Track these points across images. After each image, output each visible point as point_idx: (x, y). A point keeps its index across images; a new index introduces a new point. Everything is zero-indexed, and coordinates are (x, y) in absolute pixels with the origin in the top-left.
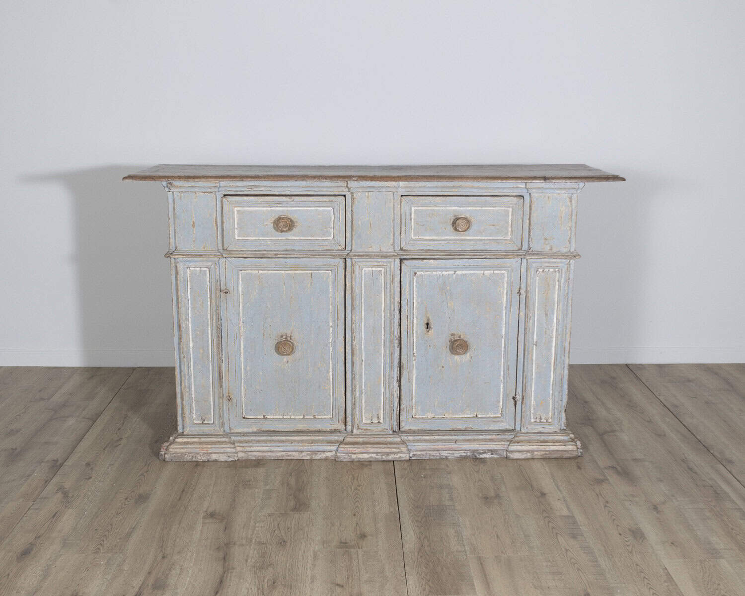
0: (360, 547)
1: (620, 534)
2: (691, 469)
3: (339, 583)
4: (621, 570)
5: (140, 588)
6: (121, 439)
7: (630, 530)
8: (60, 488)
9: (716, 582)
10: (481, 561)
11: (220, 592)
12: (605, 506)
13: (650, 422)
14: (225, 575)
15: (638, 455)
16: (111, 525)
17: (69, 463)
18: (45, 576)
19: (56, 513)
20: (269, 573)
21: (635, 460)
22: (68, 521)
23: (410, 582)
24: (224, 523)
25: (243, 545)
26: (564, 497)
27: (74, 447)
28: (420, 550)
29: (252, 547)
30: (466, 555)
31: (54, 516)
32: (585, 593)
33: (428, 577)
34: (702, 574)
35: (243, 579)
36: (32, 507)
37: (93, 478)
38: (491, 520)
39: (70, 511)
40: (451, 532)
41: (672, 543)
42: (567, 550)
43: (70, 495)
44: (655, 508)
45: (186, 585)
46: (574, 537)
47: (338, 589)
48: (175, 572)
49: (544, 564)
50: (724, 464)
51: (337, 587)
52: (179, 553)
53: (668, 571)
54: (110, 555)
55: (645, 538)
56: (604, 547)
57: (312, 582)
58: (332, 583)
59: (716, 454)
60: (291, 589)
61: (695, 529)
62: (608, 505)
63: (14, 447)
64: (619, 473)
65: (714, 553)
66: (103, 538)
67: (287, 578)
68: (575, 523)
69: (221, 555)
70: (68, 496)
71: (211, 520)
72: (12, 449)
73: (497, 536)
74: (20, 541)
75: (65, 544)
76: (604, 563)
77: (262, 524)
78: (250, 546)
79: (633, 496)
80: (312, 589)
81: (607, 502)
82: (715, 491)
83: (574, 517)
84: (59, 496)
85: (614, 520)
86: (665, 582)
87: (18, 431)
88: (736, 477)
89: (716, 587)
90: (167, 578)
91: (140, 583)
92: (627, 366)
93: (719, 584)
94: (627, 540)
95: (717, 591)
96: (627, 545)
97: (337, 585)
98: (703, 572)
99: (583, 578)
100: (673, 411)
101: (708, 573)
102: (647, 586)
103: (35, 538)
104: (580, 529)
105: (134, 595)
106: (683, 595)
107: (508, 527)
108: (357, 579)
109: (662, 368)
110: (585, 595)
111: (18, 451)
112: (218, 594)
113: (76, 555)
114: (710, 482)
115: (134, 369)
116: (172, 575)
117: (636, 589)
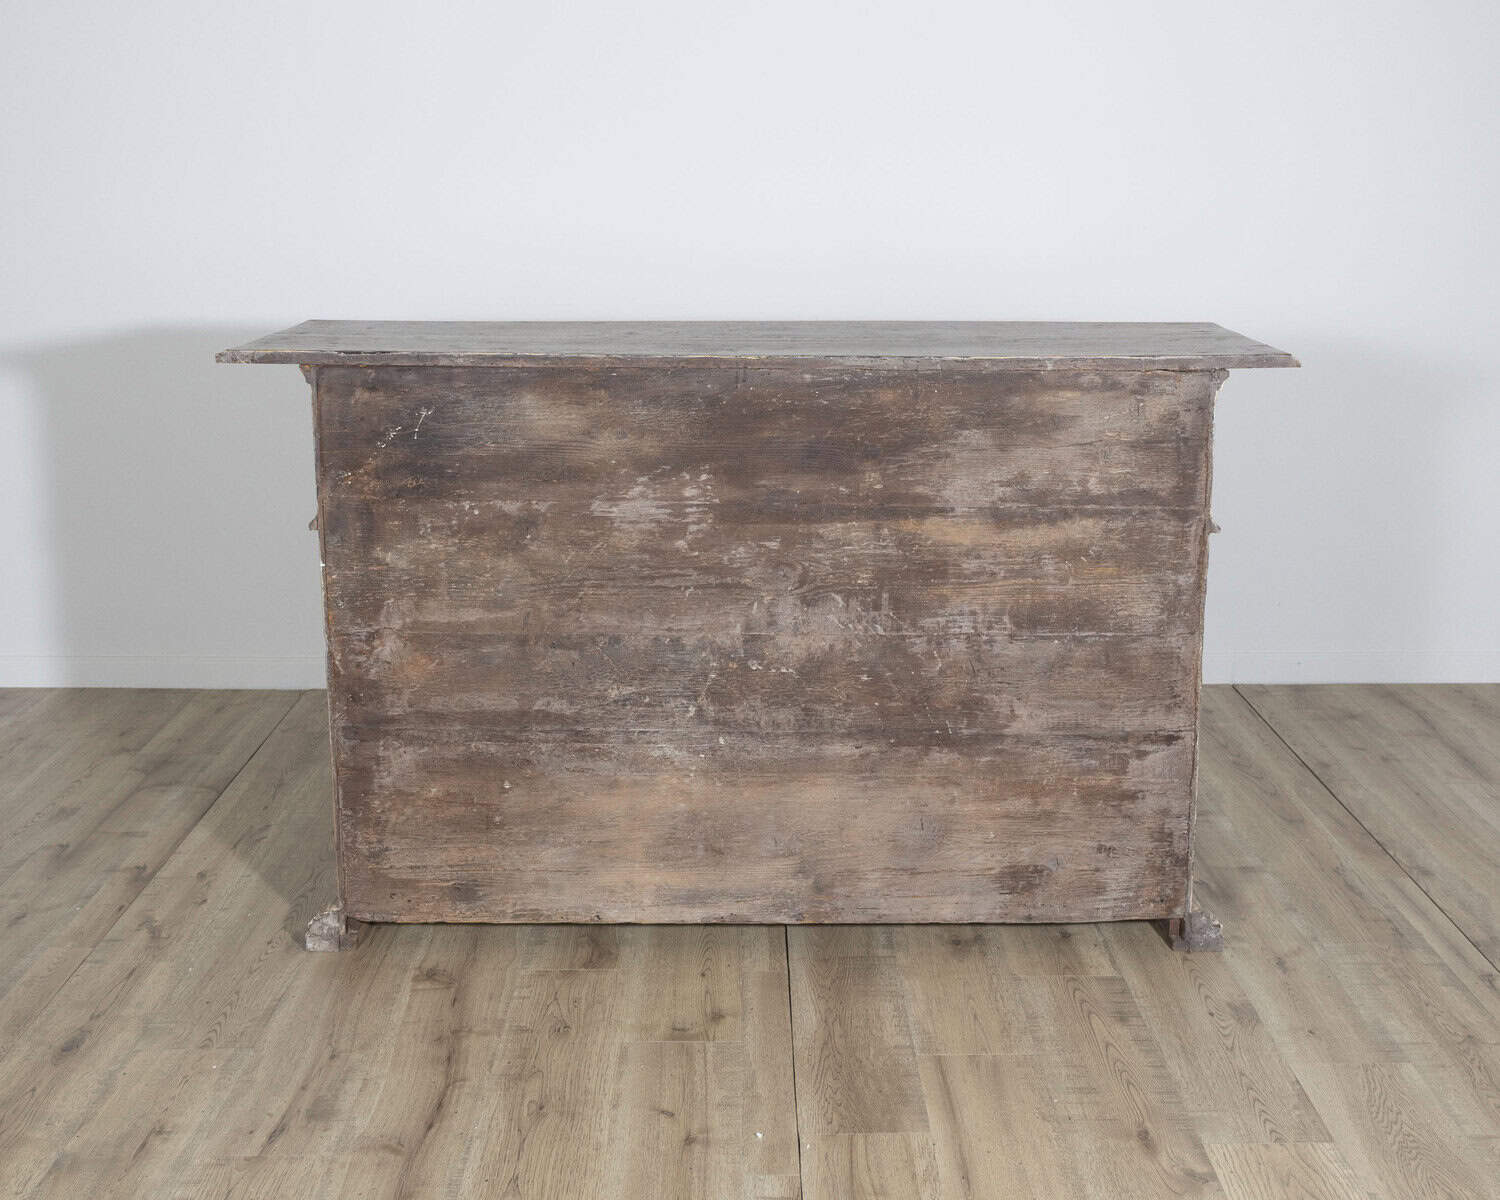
0: (711, 1036)
1: (1212, 1014)
2: (1351, 888)
3: (665, 1106)
4: (1211, 1084)
5: (284, 1117)
6: (268, 826)
7: (1229, 1005)
8: (147, 922)
9: (1394, 1108)
10: (941, 1066)
11: (437, 1125)
13: (1275, 795)
14: (449, 1092)
15: (1251, 860)
16: (237, 993)
17: (164, 873)
18: (104, 1092)
19: (134, 970)
20: (533, 1090)
21: (1245, 869)
22: (155, 984)
23: (802, 1108)
24: (453, 990)
25: (485, 1034)
26: (1106, 943)
27: (179, 842)
28: (826, 1043)
29: (504, 1037)
30: (914, 1055)
31: (131, 974)
32: (1141, 1129)
33: (838, 1096)
34: (1367, 1092)
35: (483, 1100)
36: (88, 959)
37: (209, 901)
38: (964, 987)
39: (161, 965)
40: (887, 1008)
41: (1311, 1032)
43: (164, 935)
44: (1280, 963)
45: (373, 1111)
46: (1122, 1018)
47: (664, 1120)
48: (353, 1087)
49: (1064, 1071)
50: (1415, 877)
51: (662, 1116)
52: (362, 1048)
53: (1301, 1088)
54: (231, 1051)
55: (1258, 1021)
56: (1180, 1039)
57: (615, 1107)
58: (655, 1109)
59: (1400, 857)
60: (573, 1119)
61: (1355, 1003)
62: (1190, 958)
63: (65, 843)
64: (1212, 895)
65: (1391, 1052)
66: (219, 1020)
67: (567, 1097)
68: (1125, 992)
69: (443, 1053)
70: (159, 937)
71: (428, 985)
72: (62, 846)
73: (975, 1017)
74: (62, 1023)
75: (147, 1030)
76: (1177, 1070)
77: (525, 992)
78: (500, 1036)
80: (614, 1121)
82: (1397, 930)
83: (1123, 979)
84: (144, 934)
85: (1200, 985)
86: (1296, 1107)
87: (74, 811)
88: (1437, 901)
89: (1392, 1116)
90: (336, 1097)
91: (285, 1107)
92: (1234, 687)
93: (1399, 1113)
94: (1223, 1024)
95: (1395, 1127)
96: (1225, 1036)
97: (663, 1112)
98: (1369, 1088)
99: (1138, 1099)
100: (1319, 775)
101: (1378, 1091)
102: (1260, 1116)
103: (91, 1018)
104: (1134, 1002)
105: (270, 1130)
106: (1329, 1135)
107: (996, 1001)
108: (701, 1100)
109: (1300, 693)
110: (1139, 1134)
111: (71, 849)
112: (433, 1130)
113: (166, 1052)
114: (1386, 912)
115: (301, 694)
116: (345, 1093)
117: (1240, 1123)
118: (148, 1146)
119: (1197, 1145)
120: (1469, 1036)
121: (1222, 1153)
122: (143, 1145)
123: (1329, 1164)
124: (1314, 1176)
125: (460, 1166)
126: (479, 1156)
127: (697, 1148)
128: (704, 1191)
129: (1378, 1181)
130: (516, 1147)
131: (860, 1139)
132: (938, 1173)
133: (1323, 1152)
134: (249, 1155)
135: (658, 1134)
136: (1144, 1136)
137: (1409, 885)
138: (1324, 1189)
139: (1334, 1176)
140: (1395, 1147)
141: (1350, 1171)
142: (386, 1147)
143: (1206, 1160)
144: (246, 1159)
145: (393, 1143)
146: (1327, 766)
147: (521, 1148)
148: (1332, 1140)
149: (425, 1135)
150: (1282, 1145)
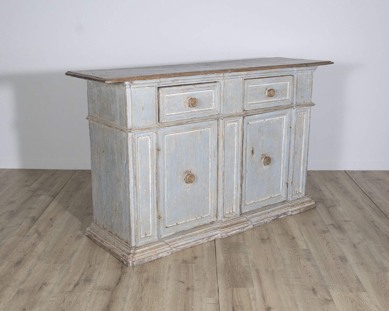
0: (194, 263)
1: (334, 259)
2: (376, 226)
3: (181, 280)
4: (333, 277)
5: (78, 281)
6: (69, 206)
7: (339, 257)
8: (37, 231)
9: (384, 284)
10: (257, 271)
12: (327, 245)
13: (355, 201)
14: (122, 276)
15: (347, 218)
16: (63, 250)
17: (41, 218)
18: (29, 274)
19: (35, 243)
20: (145, 275)
21: (345, 221)
22: (40, 247)
23: (219, 281)
26: (305, 240)
27: (44, 210)
28: (225, 265)
30: (250, 268)
31: (33, 245)
33: (229, 278)
34: (377, 279)
35: (131, 278)
36: (22, 240)
37: (54, 226)
38: (264, 251)
39: (42, 242)
40: (243, 256)
41: (362, 264)
42: (304, 266)
43: (42, 234)
44: (354, 246)
45: (102, 280)
46: (309, 260)
47: (181, 284)
48: (96, 274)
49: (292, 273)
52: (98, 264)
53: (358, 278)
54: (62, 265)
55: (347, 261)
56: (325, 265)
57: (168, 280)
58: (178, 281)
60: (156, 283)
61: (375, 256)
62: (328, 244)
63: (12, 210)
64: (336, 228)
65: (384, 269)
66: (59, 256)
67: (155, 278)
68: (310, 253)
69: (120, 266)
70: (40, 235)
73: (267, 259)
74: (16, 257)
75: (39, 258)
76: (323, 273)
79: (343, 239)
80: (167, 284)
81: (328, 243)
83: (309, 250)
84: (36, 235)
85: (331, 252)
86: (356, 283)
87: (14, 202)
89: (383, 286)
90: (92, 276)
91: (78, 279)
92: (345, 171)
94: (337, 262)
95: (384, 289)
96: (337, 265)
97: (181, 282)
98: (378, 279)
99: (312, 280)
100: (368, 196)
101: (380, 279)
102: (346, 285)
103: (24, 255)
104: (312, 256)
105: (75, 284)
106: (366, 290)
107: (273, 255)
108: (191, 279)
109: (364, 173)
110: (312, 289)
111: (14, 212)
112: (118, 285)
113: (45, 264)
114: (386, 233)
115: (75, 171)
116: (94, 275)
117: (341, 287)
119: (328, 292)
121: (335, 294)
122: (41, 288)
123: (365, 298)
124: (360, 300)
125: (126, 294)
126: (131, 292)
127: (190, 291)
128: (192, 302)
129: (378, 302)
130: (141, 289)
131: (235, 289)
132: (256, 298)
133: (363, 295)
134: (69, 290)
135: (180, 287)
136: (314, 290)
138: (363, 304)
139: (366, 300)
140: (384, 294)
141: (371, 299)
142: (106, 289)
143: (330, 296)
144: (68, 291)
145: (108, 288)
146: (371, 193)
147: (142, 290)
148: (366, 292)
149: (116, 286)
150: (352, 293)
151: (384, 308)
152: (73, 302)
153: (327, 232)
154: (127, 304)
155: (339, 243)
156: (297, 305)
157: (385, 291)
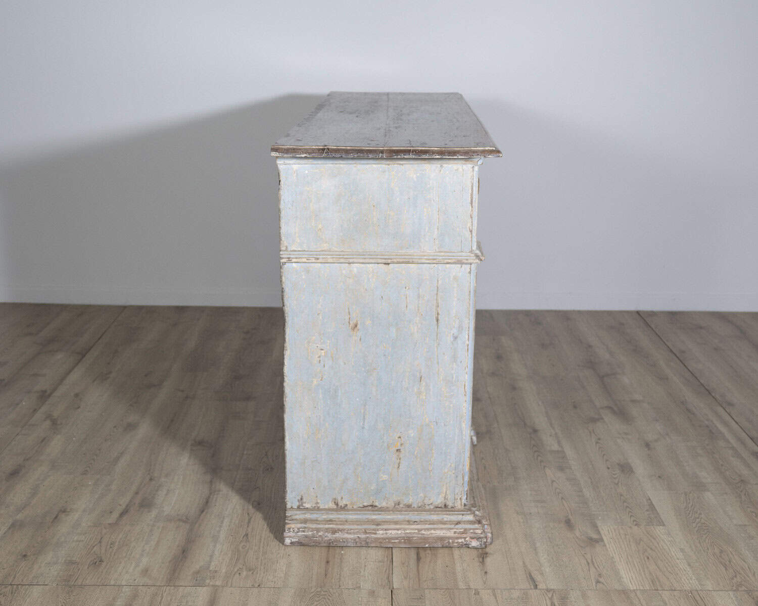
1: (608, 468)
2: (688, 410)
4: (605, 500)
5: (127, 506)
6: (111, 372)
7: (618, 464)
9: (699, 512)
11: (206, 511)
12: (597, 443)
13: (654, 365)
14: (212, 496)
15: (637, 397)
16: (99, 450)
17: (58, 393)
18: (35, 492)
19: (45, 438)
20: (254, 496)
21: (633, 401)
22: (56, 445)
24: (212, 450)
25: (229, 471)
26: (556, 434)
27: (63, 379)
29: (239, 472)
31: (42, 441)
32: (567, 519)
34: (685, 504)
35: (229, 500)
36: (20, 433)
37: (82, 407)
38: (480, 453)
39: (59, 436)
41: (659, 477)
43: (59, 423)
44: (647, 445)
45: (172, 504)
46: (561, 469)
48: (162, 493)
49: (529, 493)
50: (724, 406)
52: (166, 475)
53: (651, 502)
54: (97, 477)
55: (632, 471)
56: (591, 480)
59: (717, 397)
60: (275, 509)
61: (684, 464)
62: (599, 441)
64: (614, 412)
65: (700, 486)
66: (91, 461)
67: (271, 501)
68: (564, 457)
69: (208, 479)
70: (56, 424)
71: (199, 447)
73: (485, 467)
74: (9, 462)
75: (53, 466)
76: (588, 493)
77: (250, 452)
78: (237, 472)
79: (626, 434)
81: (599, 439)
82: (711, 431)
83: (564, 452)
84: (48, 423)
85: (604, 455)
86: (647, 511)
87: (5, 363)
88: (735, 418)
89: (697, 515)
90: (153, 497)
91: (127, 502)
92: (638, 313)
93: (700, 514)
94: (614, 473)
95: (697, 520)
96: (614, 478)
98: (687, 503)
99: (566, 505)
100: (679, 357)
101: (691, 503)
102: (629, 514)
103: (24, 460)
104: (568, 462)
105: (120, 512)
106: (663, 523)
107: (497, 460)
109: (673, 316)
110: (566, 521)
111: (5, 381)
112: (204, 513)
113: (64, 476)
114: (707, 422)
115: (125, 307)
116: (158, 496)
117: (618, 516)
118: (58, 517)
119: (595, 527)
120: (742, 480)
121: (607, 530)
122: (56, 517)
123: (661, 536)
124: (653, 540)
125: (218, 529)
126: (227, 525)
129: (685, 543)
130: (246, 521)
133: (659, 531)
134: (109, 522)
136: (568, 522)
137: (720, 410)
138: (657, 546)
139: (663, 540)
140: (696, 529)
141: (672, 539)
142: (181, 520)
143: (599, 533)
144: (109, 524)
145: (184, 518)
146: (684, 352)
147: (249, 522)
148: (664, 525)
149: (200, 515)
150: (638, 527)
151: (695, 553)
152: (117, 544)
153: (598, 420)
154: (219, 546)
155: (619, 441)
156: (535, 549)
157: (700, 524)
